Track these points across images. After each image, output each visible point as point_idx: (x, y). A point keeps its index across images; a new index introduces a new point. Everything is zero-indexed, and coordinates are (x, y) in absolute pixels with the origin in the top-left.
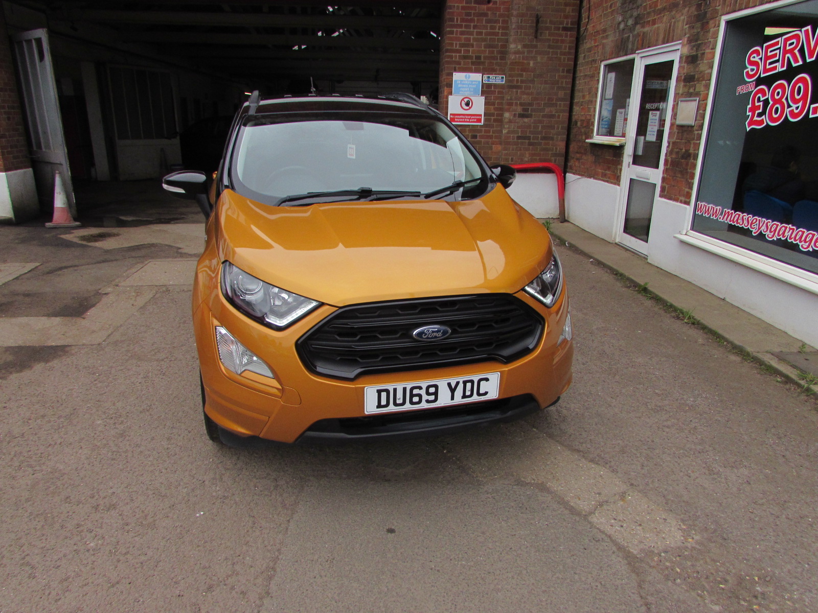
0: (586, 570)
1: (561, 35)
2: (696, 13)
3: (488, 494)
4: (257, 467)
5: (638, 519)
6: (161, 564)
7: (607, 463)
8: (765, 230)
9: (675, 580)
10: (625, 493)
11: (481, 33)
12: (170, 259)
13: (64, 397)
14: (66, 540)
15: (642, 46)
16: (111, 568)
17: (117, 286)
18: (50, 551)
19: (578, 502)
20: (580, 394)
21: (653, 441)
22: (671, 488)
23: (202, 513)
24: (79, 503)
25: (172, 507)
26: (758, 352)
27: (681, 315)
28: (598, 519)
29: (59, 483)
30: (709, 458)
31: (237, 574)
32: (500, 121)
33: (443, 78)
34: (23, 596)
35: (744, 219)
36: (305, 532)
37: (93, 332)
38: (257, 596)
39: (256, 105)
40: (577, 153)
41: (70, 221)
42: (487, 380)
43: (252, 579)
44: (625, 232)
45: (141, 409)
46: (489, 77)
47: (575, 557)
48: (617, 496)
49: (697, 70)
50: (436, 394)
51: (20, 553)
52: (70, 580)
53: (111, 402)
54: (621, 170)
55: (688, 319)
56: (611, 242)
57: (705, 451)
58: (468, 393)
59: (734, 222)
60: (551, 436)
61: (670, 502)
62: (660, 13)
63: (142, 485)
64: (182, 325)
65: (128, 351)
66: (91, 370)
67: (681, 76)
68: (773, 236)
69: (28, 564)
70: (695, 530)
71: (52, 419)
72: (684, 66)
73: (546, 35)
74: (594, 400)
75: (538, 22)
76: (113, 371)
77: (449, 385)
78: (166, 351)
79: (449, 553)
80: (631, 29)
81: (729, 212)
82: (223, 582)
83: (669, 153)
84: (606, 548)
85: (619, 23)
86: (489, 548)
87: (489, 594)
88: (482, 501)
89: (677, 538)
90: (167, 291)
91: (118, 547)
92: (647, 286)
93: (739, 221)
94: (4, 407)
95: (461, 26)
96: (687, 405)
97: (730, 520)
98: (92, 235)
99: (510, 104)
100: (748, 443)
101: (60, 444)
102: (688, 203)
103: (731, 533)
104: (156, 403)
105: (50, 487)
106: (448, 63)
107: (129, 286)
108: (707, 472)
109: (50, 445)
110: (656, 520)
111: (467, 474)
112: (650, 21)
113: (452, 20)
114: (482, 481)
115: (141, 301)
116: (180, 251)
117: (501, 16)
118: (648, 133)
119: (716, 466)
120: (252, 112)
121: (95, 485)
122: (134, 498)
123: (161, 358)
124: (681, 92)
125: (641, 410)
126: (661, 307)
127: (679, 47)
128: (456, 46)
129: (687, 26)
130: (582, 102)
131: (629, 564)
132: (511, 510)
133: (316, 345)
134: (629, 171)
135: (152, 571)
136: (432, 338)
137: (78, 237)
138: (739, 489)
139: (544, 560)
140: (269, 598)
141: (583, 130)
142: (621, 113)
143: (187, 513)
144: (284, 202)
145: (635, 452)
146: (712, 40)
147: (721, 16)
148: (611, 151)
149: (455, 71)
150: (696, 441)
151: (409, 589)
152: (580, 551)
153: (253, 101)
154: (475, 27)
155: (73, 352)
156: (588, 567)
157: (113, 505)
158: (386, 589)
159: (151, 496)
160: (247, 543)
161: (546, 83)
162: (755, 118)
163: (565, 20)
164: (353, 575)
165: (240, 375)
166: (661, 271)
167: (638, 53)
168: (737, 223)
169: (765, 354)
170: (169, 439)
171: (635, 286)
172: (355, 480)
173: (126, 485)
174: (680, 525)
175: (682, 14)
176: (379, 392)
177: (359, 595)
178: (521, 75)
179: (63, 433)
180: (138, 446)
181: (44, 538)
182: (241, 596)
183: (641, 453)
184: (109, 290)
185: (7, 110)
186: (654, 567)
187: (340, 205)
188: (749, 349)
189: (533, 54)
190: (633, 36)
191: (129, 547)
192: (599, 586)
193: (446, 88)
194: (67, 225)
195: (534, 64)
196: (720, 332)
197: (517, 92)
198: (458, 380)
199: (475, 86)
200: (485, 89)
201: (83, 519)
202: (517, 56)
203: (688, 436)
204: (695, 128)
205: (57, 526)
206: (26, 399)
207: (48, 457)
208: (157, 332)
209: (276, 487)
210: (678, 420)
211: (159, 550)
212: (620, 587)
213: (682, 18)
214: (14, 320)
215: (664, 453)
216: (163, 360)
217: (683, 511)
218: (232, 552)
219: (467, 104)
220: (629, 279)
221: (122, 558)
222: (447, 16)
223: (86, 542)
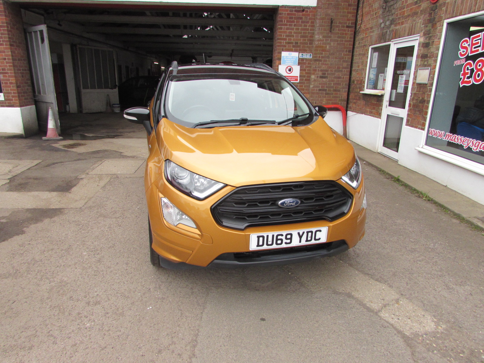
0: (380, 344)
1: (345, 30)
2: (428, 18)
3: (317, 299)
4: (180, 281)
5: (407, 315)
6: (130, 337)
7: (386, 282)
8: (472, 146)
9: (433, 351)
10: (398, 299)
11: (298, 29)
12: (117, 159)
13: (63, 238)
14: (72, 322)
15: (395, 37)
16: (100, 338)
17: (88, 174)
18: (64, 328)
19: (372, 304)
20: (366, 241)
21: (412, 269)
22: (426, 297)
23: (151, 307)
24: (78, 300)
25: (133, 303)
26: (470, 218)
27: (421, 195)
28: (384, 314)
29: (65, 289)
30: (446, 280)
31: (175, 344)
32: (308, 80)
33: (275, 55)
34: (51, 355)
35: (458, 139)
36: (212, 320)
37: (76, 201)
38: (188, 357)
39: (177, 69)
40: (354, 99)
41: (57, 136)
42: (320, 231)
43: (184, 347)
44: (383, 146)
45: (109, 246)
46: (302, 55)
47: (373, 337)
48: (394, 301)
49: (429, 51)
50: (291, 239)
51: (46, 329)
52: (78, 345)
53: (91, 241)
54: (381, 109)
55: (425, 197)
56: (375, 152)
57: (443, 275)
58: (309, 239)
59: (452, 141)
60: (351, 265)
61: (426, 305)
62: (406, 18)
63: (114, 291)
64: (127, 197)
65: (98, 212)
66: (77, 223)
67: (419, 55)
68: (477, 149)
69: (52, 336)
70: (442, 322)
71: (58, 251)
72: (421, 49)
73: (336, 30)
74: (375, 245)
75: (332, 22)
76: (90, 223)
77: (299, 233)
78: (120, 213)
79: (298, 333)
80: (389, 27)
81: (449, 135)
82: (167, 348)
83: (412, 100)
84: (390, 332)
85: (381, 24)
86: (322, 331)
87: (324, 357)
88: (315, 303)
89: (431, 326)
90: (117, 177)
91: (104, 326)
92: (399, 178)
93: (455, 140)
94: (29, 244)
95: (286, 25)
96: (430, 248)
97: (462, 316)
98: (69, 145)
99: (315, 70)
100: (468, 271)
101: (64, 266)
102: (423, 129)
103: (464, 324)
104: (117, 243)
105: (60, 291)
106: (279, 46)
107: (95, 174)
108: (446, 288)
109: (58, 266)
110: (418, 315)
111: (304, 287)
112: (400, 22)
113: (282, 21)
114: (314, 291)
115: (102, 183)
116: (122, 154)
117: (310, 19)
118: (398, 88)
119: (451, 284)
120: (175, 73)
121: (87, 290)
122: (110, 298)
123: (117, 217)
124: (419, 64)
125: (403, 251)
126: (408, 190)
127: (418, 38)
128: (284, 37)
129: (423, 26)
130: (358, 69)
131: (405, 341)
132: (332, 308)
133: (222, 209)
134: (387, 110)
135: (125, 341)
136: (290, 206)
137: (62, 145)
138: (466, 298)
139: (355, 338)
140: (195, 358)
141: (358, 86)
142: (381, 76)
143: (142, 307)
144: (198, 126)
145: (402, 275)
146: (438, 34)
147: (444, 20)
148: (375, 98)
149: (283, 50)
150: (437, 269)
151: (277, 354)
152: (375, 333)
153: (175, 67)
154: (295, 25)
155: (66, 212)
156: (381, 343)
157: (98, 302)
158: (264, 354)
159: (119, 297)
160: (179, 326)
161: (336, 58)
162: (466, 80)
163: (348, 22)
164: (243, 345)
165: (176, 226)
166: (407, 169)
167: (393, 41)
168: (454, 141)
169: (474, 218)
170: (127, 264)
171: (392, 178)
172: (239, 289)
173: (104, 290)
174: (433, 319)
175: (420, 19)
176: (259, 237)
177: (248, 357)
178: (322, 54)
179: (64, 259)
180: (109, 267)
181: (60, 320)
182: (179, 356)
183: (405, 276)
184: (83, 176)
185: (22, 71)
186: (420, 343)
187: (229, 128)
188: (464, 216)
189: (329, 42)
190: (389, 31)
191: (110, 327)
192: (389, 354)
193: (277, 61)
194: (55, 138)
195: (329, 47)
196: (446, 205)
197: (319, 63)
198: (304, 231)
199: (294, 60)
200: (300, 61)
201: (81, 310)
202: (320, 42)
203: (433, 266)
204: (428, 85)
205: (67, 314)
206: (41, 239)
207: (57, 273)
208: (113, 201)
209: (192, 293)
210: (425, 257)
211: (128, 329)
212: (401, 354)
213: (420, 21)
214: (29, 193)
215: (419, 276)
216: (118, 218)
217: (434, 310)
218: (171, 331)
219: (290, 70)
220: (388, 174)
221: (106, 333)
222: (279, 19)
223: (84, 323)
